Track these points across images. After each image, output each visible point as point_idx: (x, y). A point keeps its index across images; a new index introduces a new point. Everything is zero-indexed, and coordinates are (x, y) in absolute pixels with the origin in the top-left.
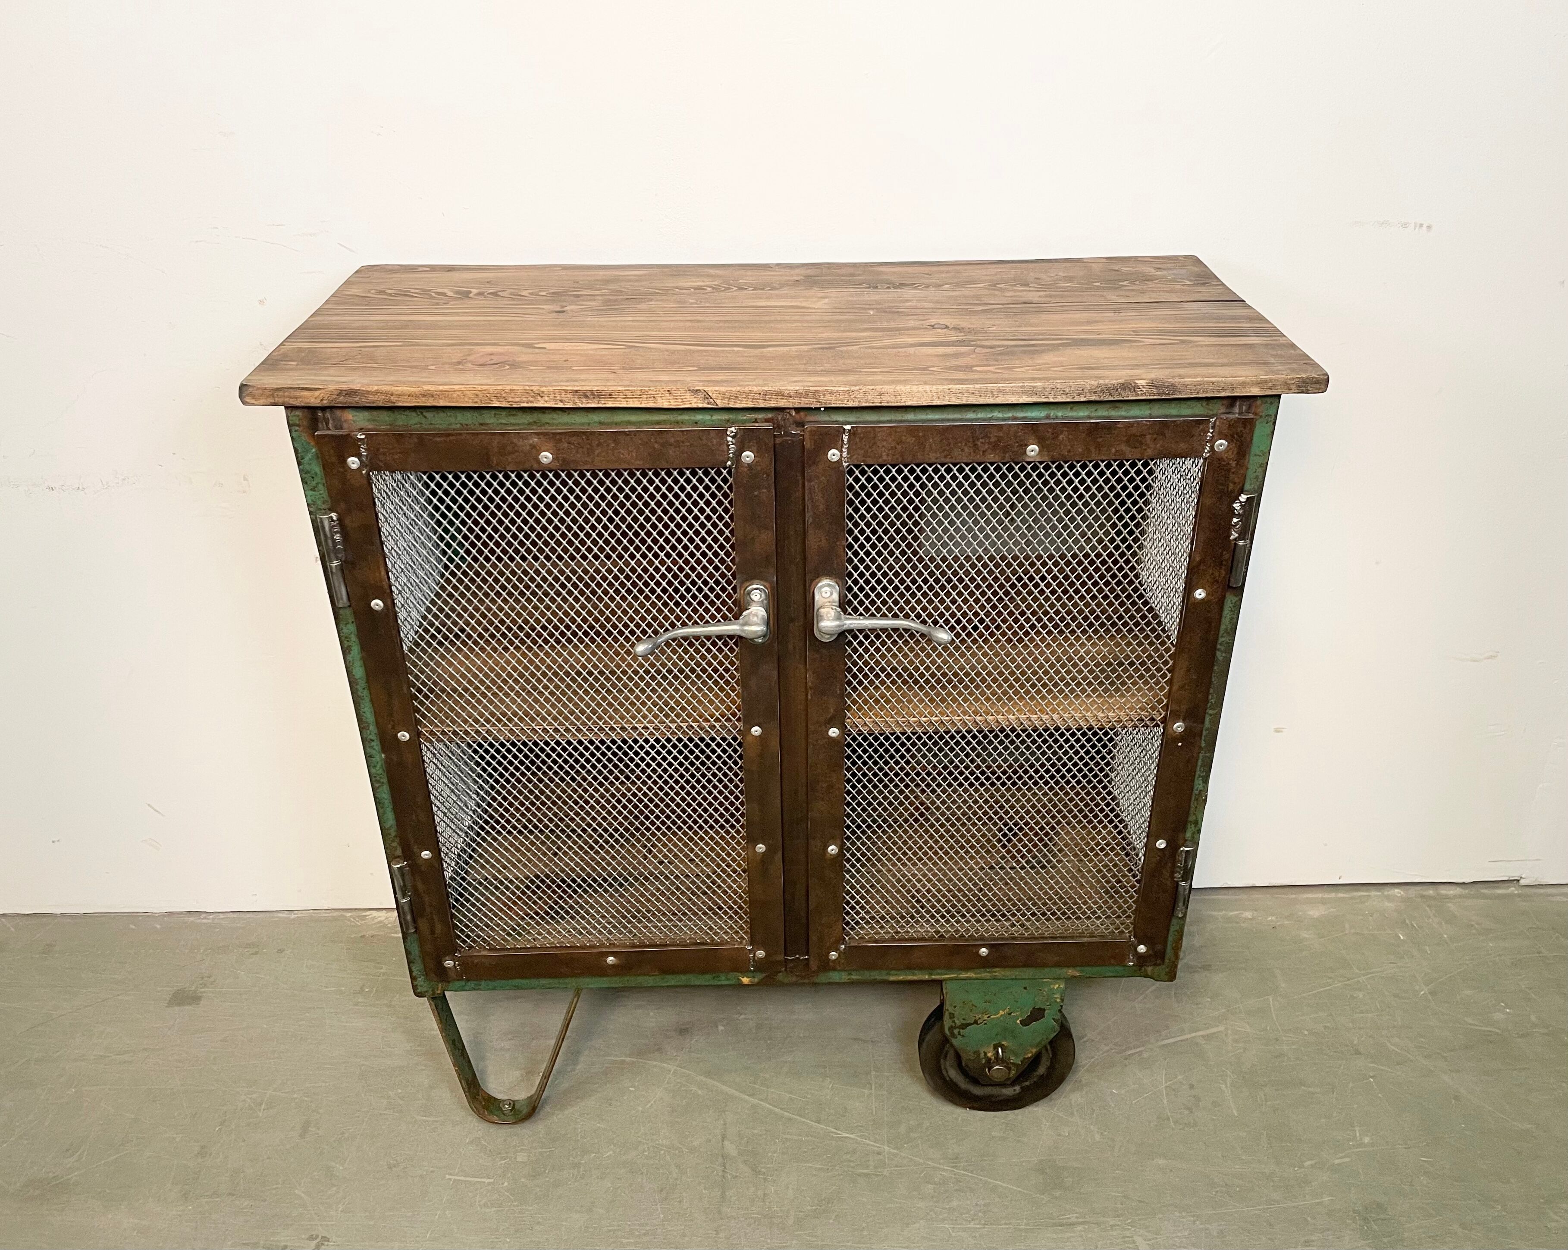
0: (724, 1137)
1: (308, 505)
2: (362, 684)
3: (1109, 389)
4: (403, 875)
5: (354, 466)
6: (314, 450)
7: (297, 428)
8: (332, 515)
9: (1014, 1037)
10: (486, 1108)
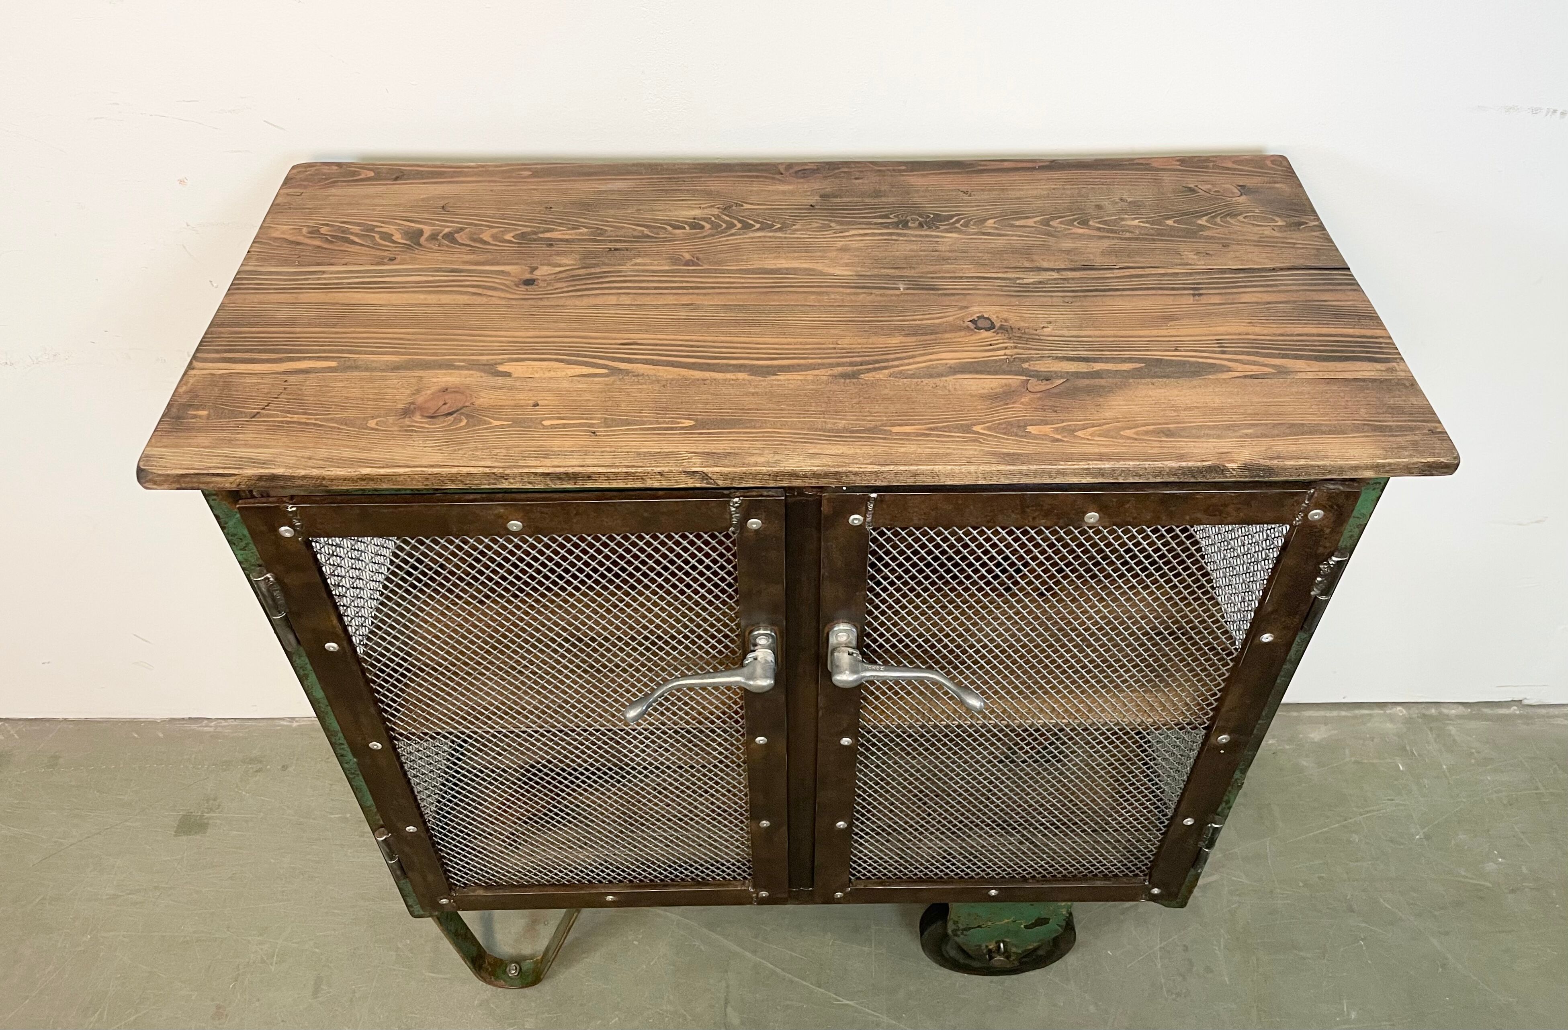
0: (727, 1003)
1: (240, 563)
2: (324, 702)
3: (1191, 471)
4: (390, 845)
5: (288, 535)
6: (238, 516)
7: (214, 497)
8: (268, 575)
9: (1017, 937)
10: (493, 974)
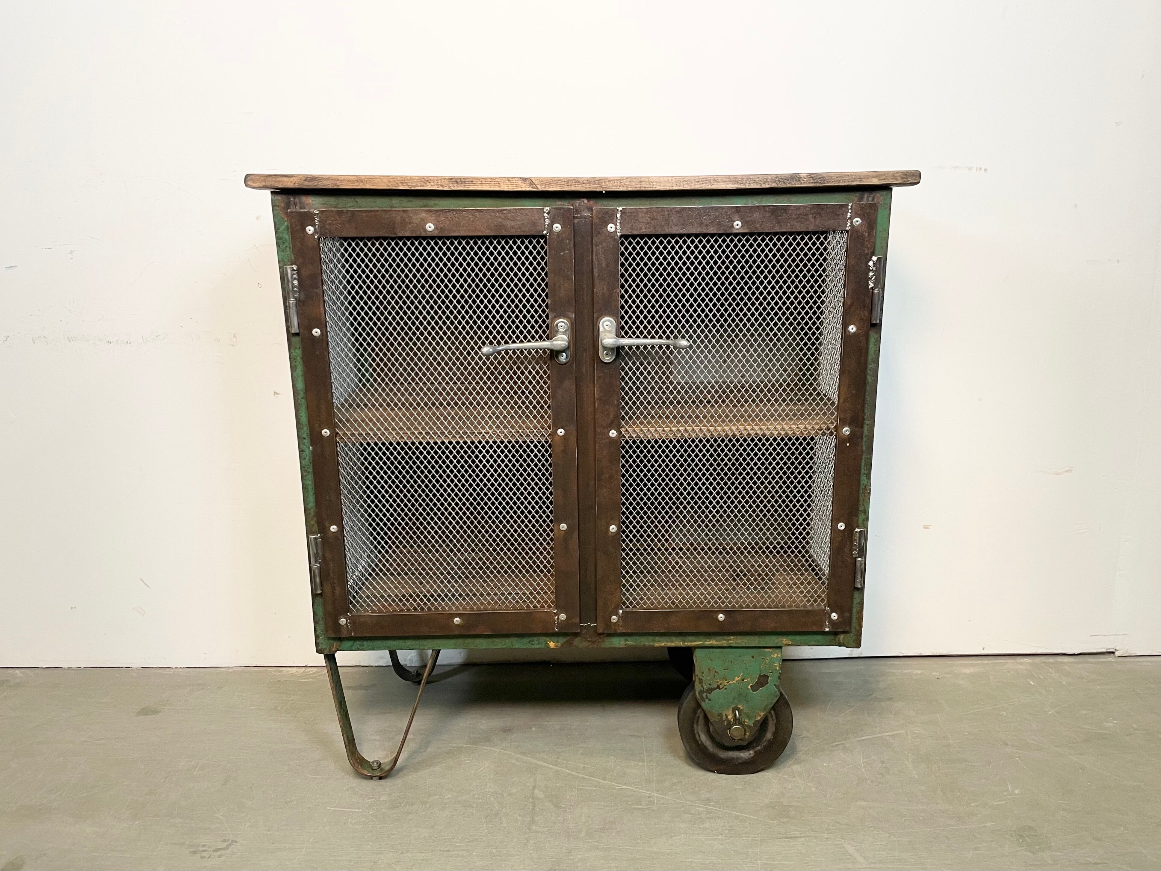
0: (534, 788)
2: (302, 394)
3: (783, 180)
4: (316, 544)
5: (310, 233)
6: (286, 224)
7: (277, 210)
8: (293, 266)
9: (747, 702)
10: (361, 768)
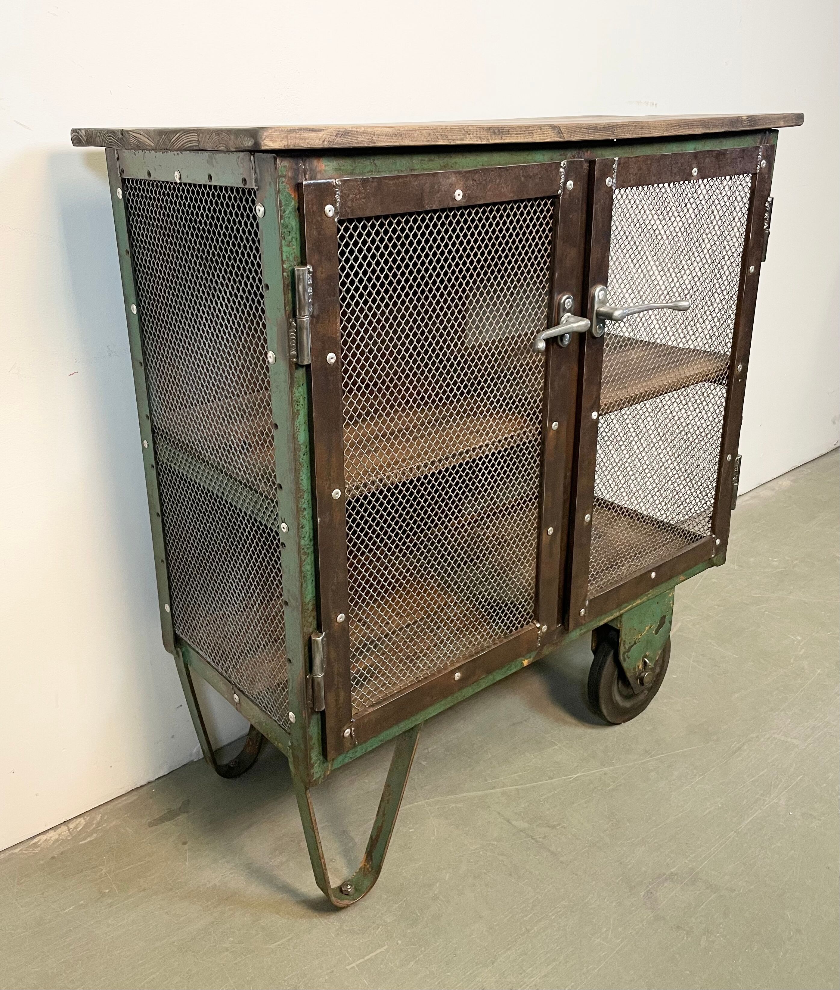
0: (507, 820)
4: (323, 647)
5: (331, 214)
7: (284, 179)
8: (309, 267)
9: (652, 646)
